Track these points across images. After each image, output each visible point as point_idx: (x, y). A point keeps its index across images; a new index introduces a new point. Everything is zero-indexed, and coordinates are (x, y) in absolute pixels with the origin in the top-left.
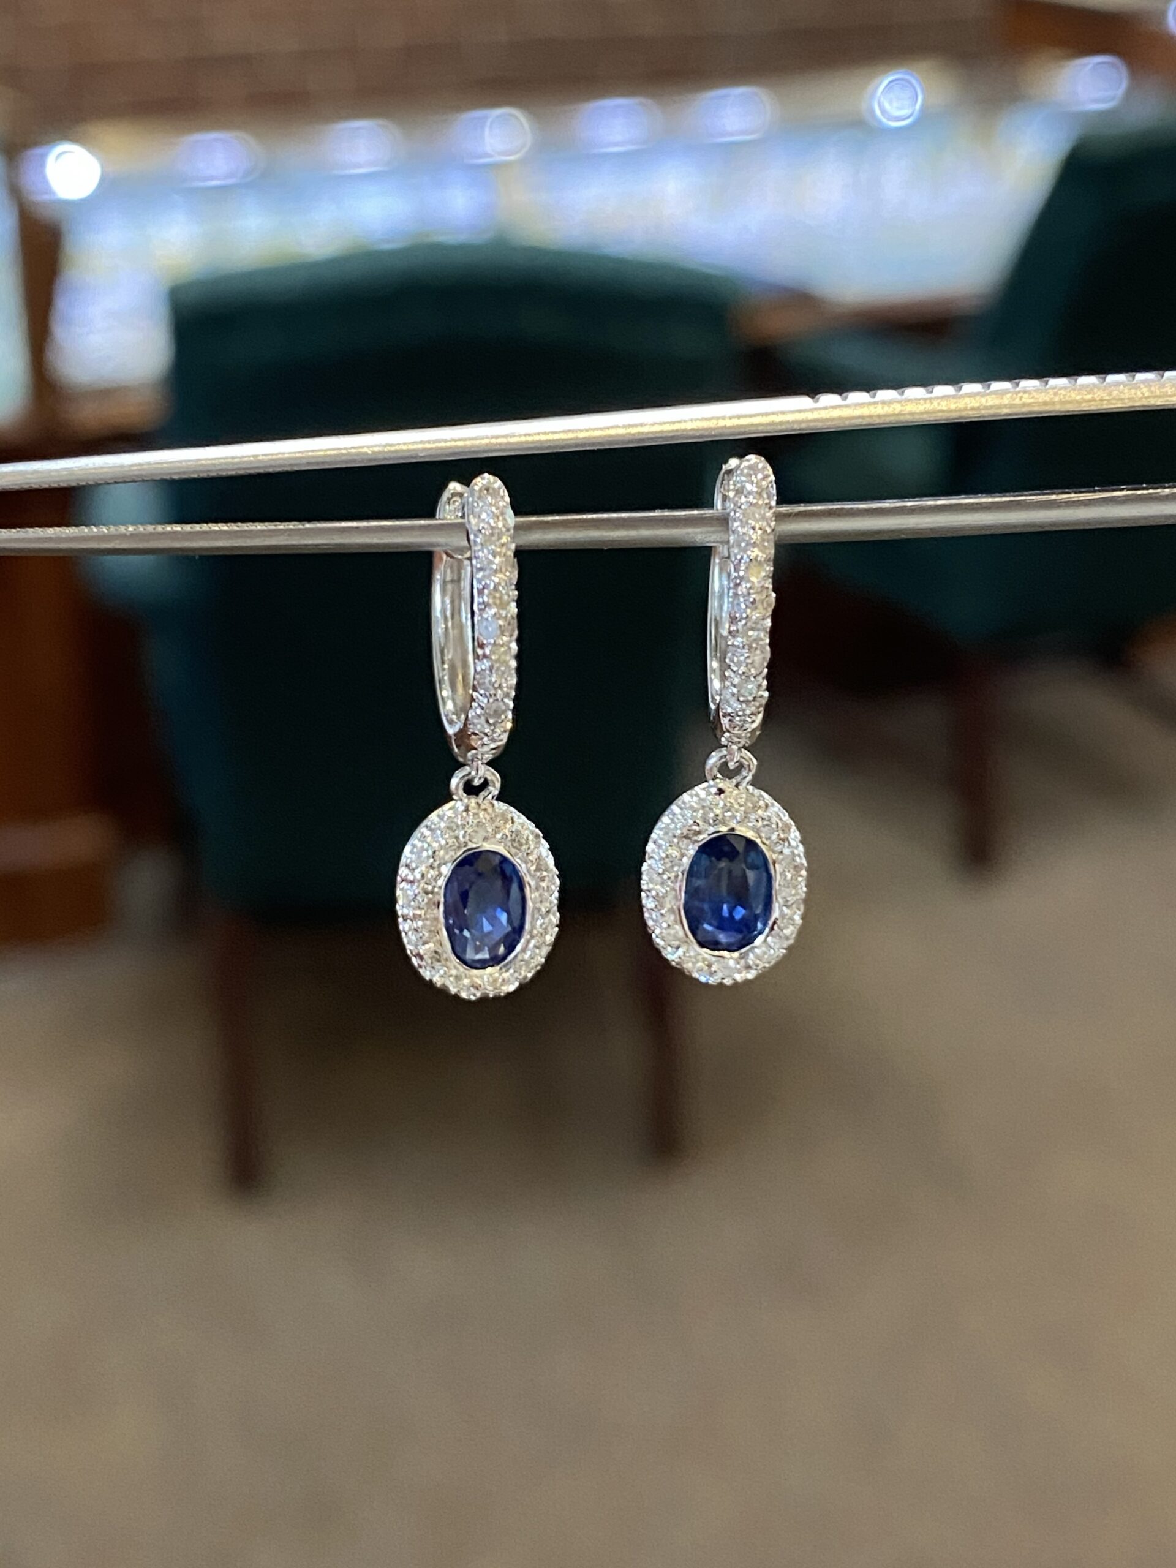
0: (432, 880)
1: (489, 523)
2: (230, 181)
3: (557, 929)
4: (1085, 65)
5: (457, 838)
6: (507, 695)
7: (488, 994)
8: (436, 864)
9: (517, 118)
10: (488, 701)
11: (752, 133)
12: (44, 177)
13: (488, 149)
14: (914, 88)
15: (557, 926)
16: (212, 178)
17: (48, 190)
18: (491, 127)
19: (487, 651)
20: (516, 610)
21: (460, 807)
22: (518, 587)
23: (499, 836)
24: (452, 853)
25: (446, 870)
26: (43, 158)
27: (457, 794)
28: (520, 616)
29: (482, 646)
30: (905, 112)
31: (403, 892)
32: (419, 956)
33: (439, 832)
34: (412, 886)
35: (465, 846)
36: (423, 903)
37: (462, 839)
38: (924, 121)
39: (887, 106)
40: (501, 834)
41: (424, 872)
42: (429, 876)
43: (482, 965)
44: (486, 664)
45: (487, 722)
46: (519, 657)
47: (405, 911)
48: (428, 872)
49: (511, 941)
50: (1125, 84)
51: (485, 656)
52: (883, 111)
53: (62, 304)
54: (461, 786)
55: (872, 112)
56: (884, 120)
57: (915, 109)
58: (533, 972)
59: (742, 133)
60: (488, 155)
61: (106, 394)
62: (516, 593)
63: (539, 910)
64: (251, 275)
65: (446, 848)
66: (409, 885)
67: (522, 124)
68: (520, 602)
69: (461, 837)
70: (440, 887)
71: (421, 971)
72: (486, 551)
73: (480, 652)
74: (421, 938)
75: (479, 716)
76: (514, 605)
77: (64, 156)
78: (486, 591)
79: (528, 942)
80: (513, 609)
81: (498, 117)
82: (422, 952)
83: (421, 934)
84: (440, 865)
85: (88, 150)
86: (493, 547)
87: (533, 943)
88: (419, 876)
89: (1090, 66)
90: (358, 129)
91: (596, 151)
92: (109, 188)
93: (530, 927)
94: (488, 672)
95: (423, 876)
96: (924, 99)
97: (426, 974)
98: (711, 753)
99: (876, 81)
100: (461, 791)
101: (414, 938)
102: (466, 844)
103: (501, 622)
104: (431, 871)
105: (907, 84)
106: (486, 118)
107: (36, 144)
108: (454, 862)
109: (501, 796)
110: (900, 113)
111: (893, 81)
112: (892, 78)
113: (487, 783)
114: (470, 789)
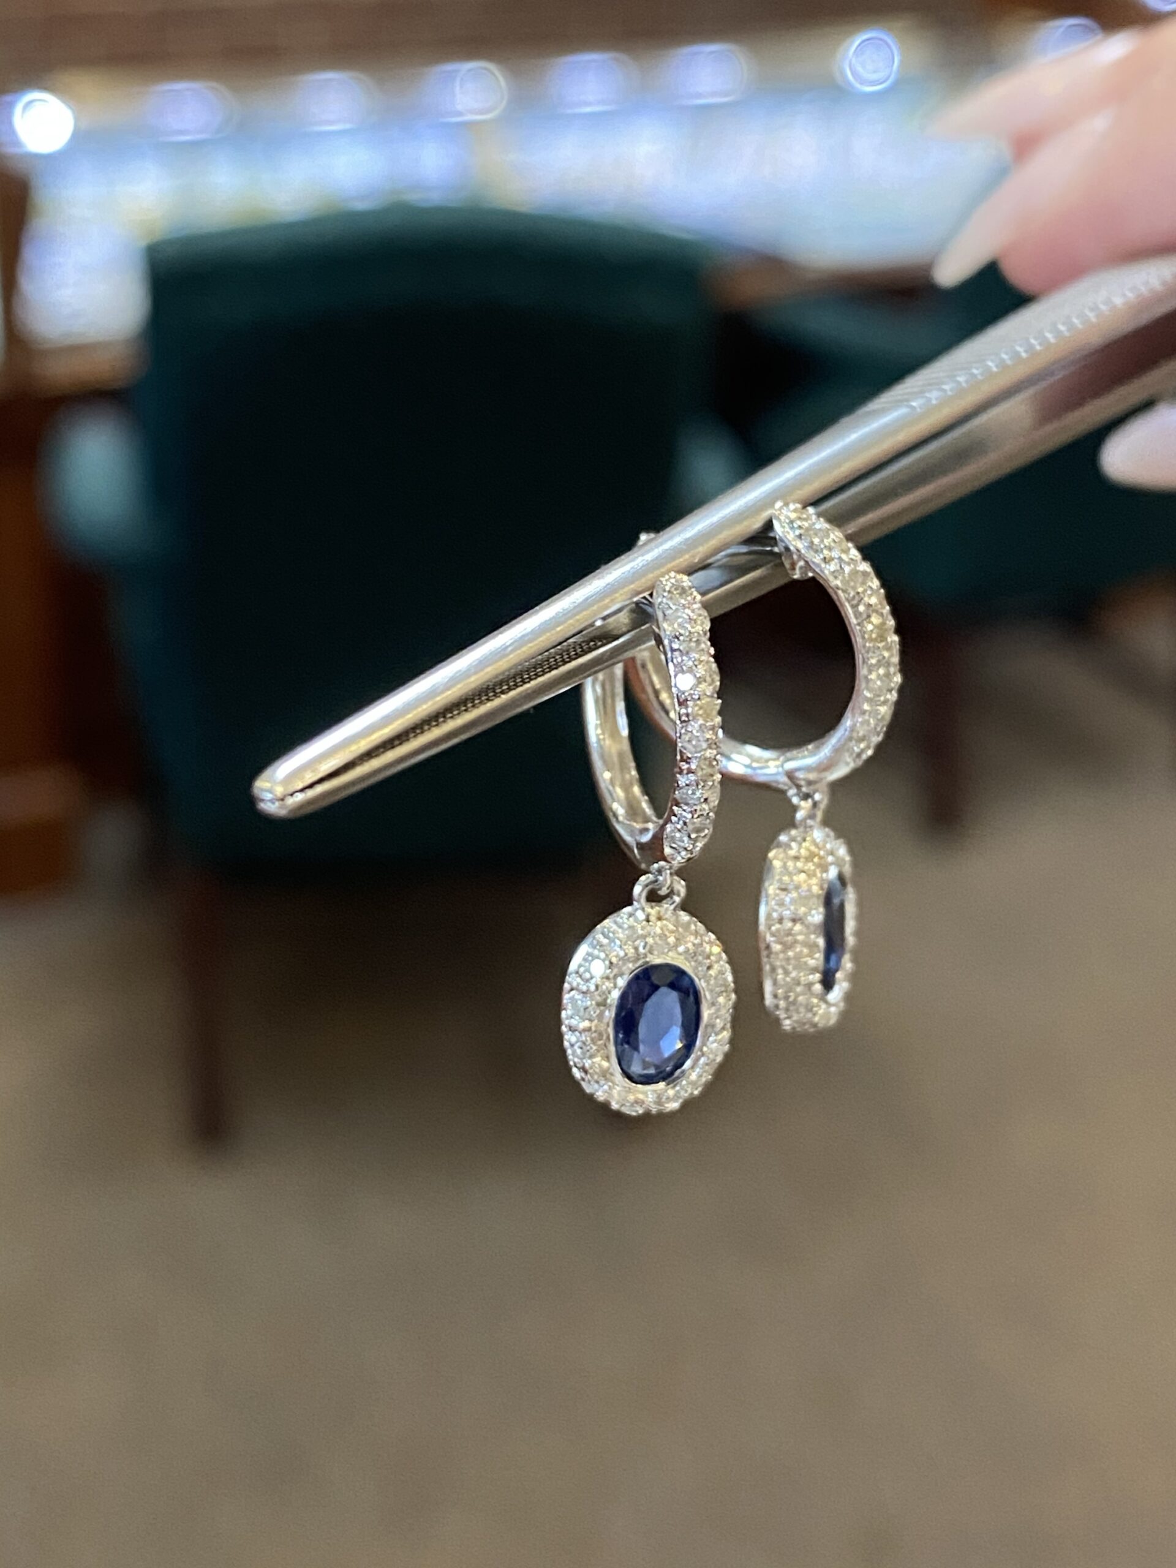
0: (605, 992)
2: (201, 136)
3: (727, 1047)
4: (1060, 27)
5: (636, 949)
7: (651, 1111)
8: (611, 975)
9: (489, 72)
11: (726, 95)
12: (13, 128)
13: (459, 107)
14: (888, 45)
15: (728, 1043)
16: (181, 132)
17: (17, 143)
18: (462, 80)
21: (641, 915)
23: (680, 949)
24: (630, 965)
25: (622, 982)
26: (11, 105)
27: (638, 901)
30: (881, 75)
32: (584, 1070)
34: (584, 997)
35: (643, 958)
36: (594, 1015)
37: (641, 950)
38: (901, 86)
39: (860, 69)
40: (683, 947)
41: (599, 983)
42: (604, 987)
43: (647, 1080)
45: (689, 836)
47: (573, 1022)
48: (603, 984)
49: (681, 1058)
52: (854, 73)
53: (29, 253)
54: (644, 894)
55: (844, 76)
56: (858, 85)
57: (891, 72)
58: (700, 1089)
59: (714, 94)
60: (460, 114)
63: (713, 1026)
64: (224, 235)
65: (625, 959)
66: (582, 995)
67: (497, 78)
69: (640, 948)
70: (613, 1000)
71: (584, 1084)
74: (588, 1051)
77: (35, 104)
79: (697, 1059)
81: (470, 70)
82: (587, 1066)
83: (588, 1048)
84: (615, 977)
85: (60, 99)
87: (702, 1060)
88: (593, 988)
89: (1061, 30)
90: (330, 80)
91: (566, 110)
92: (81, 141)
93: (701, 1044)
95: (597, 987)
96: (901, 62)
97: (588, 1088)
99: (848, 41)
100: (643, 900)
101: (579, 1051)
102: (645, 956)
104: (606, 982)
105: (881, 42)
106: (457, 71)
108: (631, 973)
109: (684, 906)
110: (874, 77)
111: (864, 41)
112: (865, 36)
113: (671, 893)
114: (654, 897)
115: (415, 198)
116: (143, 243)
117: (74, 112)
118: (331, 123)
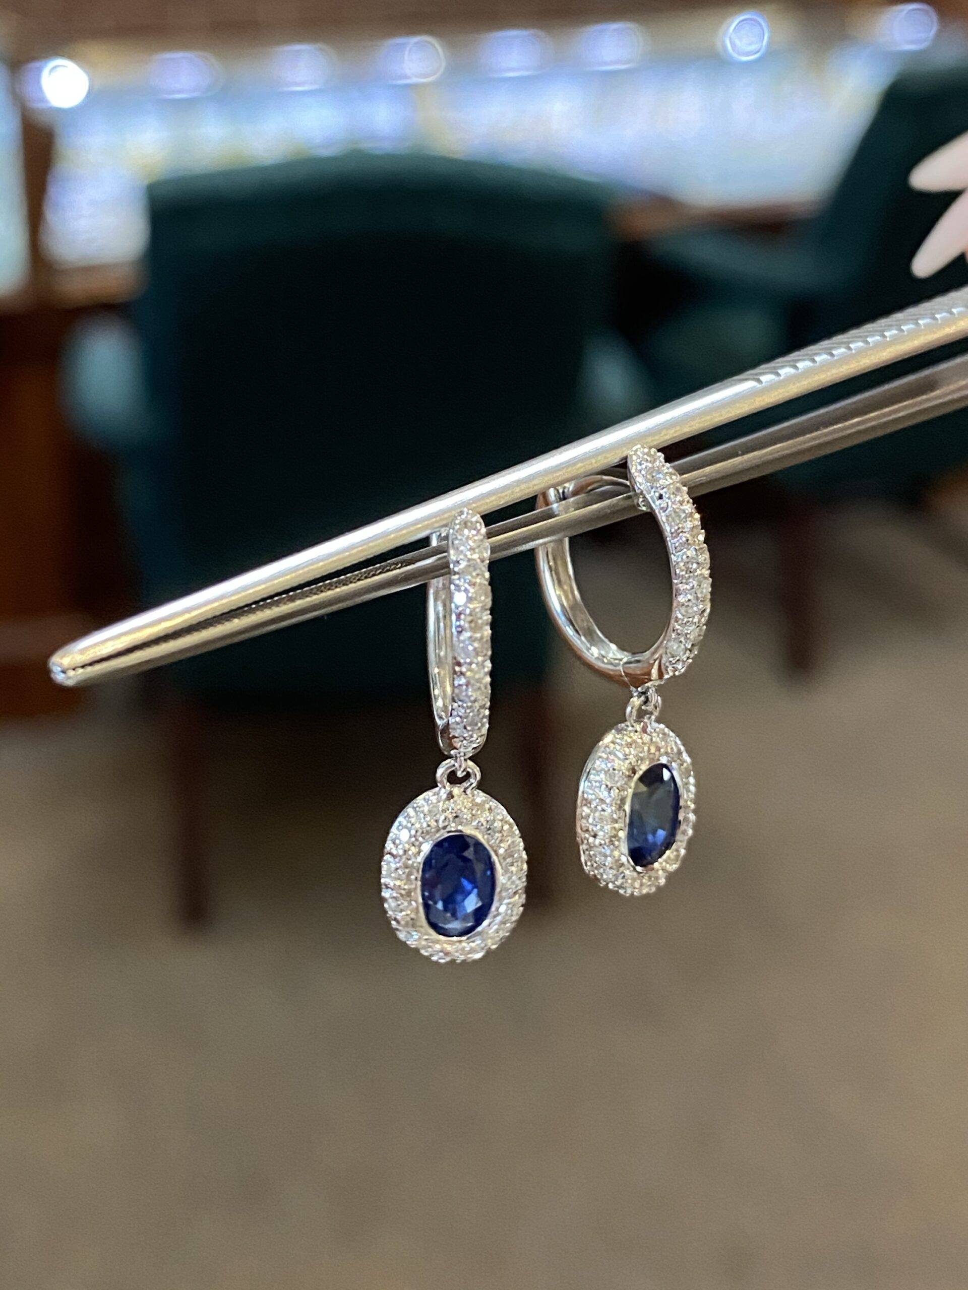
0: (412, 856)
1: (466, 556)
2: (195, 94)
3: (521, 909)
4: (902, 11)
5: (438, 822)
6: (483, 707)
7: (456, 959)
8: (417, 843)
9: (432, 44)
10: (465, 711)
11: (626, 63)
12: (40, 88)
13: (407, 72)
14: (760, 24)
15: (522, 906)
16: (180, 92)
17: (44, 100)
18: (410, 51)
19: (464, 669)
20: (490, 632)
21: (445, 794)
22: (493, 611)
23: (474, 823)
24: (432, 835)
25: (426, 848)
26: (39, 71)
27: (441, 783)
28: (494, 638)
29: (459, 664)
30: (754, 47)
31: (388, 865)
32: (398, 921)
33: (422, 815)
34: (395, 860)
35: (444, 830)
36: (405, 876)
37: (442, 823)
38: (769, 57)
39: (737, 42)
40: (477, 821)
41: (406, 849)
42: (410, 852)
43: (453, 933)
44: (463, 681)
45: (466, 728)
46: (492, 674)
47: (388, 881)
48: (410, 849)
49: (480, 915)
50: (935, 28)
51: (462, 673)
52: (733, 46)
53: (53, 191)
54: (446, 777)
55: (724, 47)
56: (735, 55)
57: (762, 46)
58: (498, 943)
59: (618, 62)
60: (406, 77)
61: (89, 270)
62: (490, 617)
63: (507, 891)
64: (210, 177)
65: (427, 829)
66: (393, 858)
67: (436, 50)
68: (493, 625)
69: (440, 822)
70: (419, 863)
71: (399, 934)
72: (462, 580)
73: (457, 669)
74: (400, 905)
75: (458, 723)
76: (488, 628)
77: (58, 69)
78: (462, 617)
79: (495, 917)
80: (488, 632)
81: (416, 43)
82: (401, 918)
84: (421, 844)
85: (78, 65)
86: (469, 577)
87: (499, 920)
88: (401, 852)
89: (905, 12)
90: (298, 51)
91: (495, 75)
92: (94, 98)
93: (497, 906)
94: (464, 687)
95: (405, 852)
96: (770, 38)
97: (403, 937)
98: (630, 700)
99: (729, 20)
100: (445, 782)
101: (393, 905)
102: (445, 828)
103: (476, 645)
104: (413, 848)
105: (755, 23)
106: (404, 44)
107: (34, 59)
108: (433, 842)
109: (480, 786)
110: (749, 49)
111: (743, 20)
112: (742, 18)
113: (468, 776)
114: (453, 778)
115: (367, 146)
116: (146, 182)
117: (88, 75)
118: (300, 84)
